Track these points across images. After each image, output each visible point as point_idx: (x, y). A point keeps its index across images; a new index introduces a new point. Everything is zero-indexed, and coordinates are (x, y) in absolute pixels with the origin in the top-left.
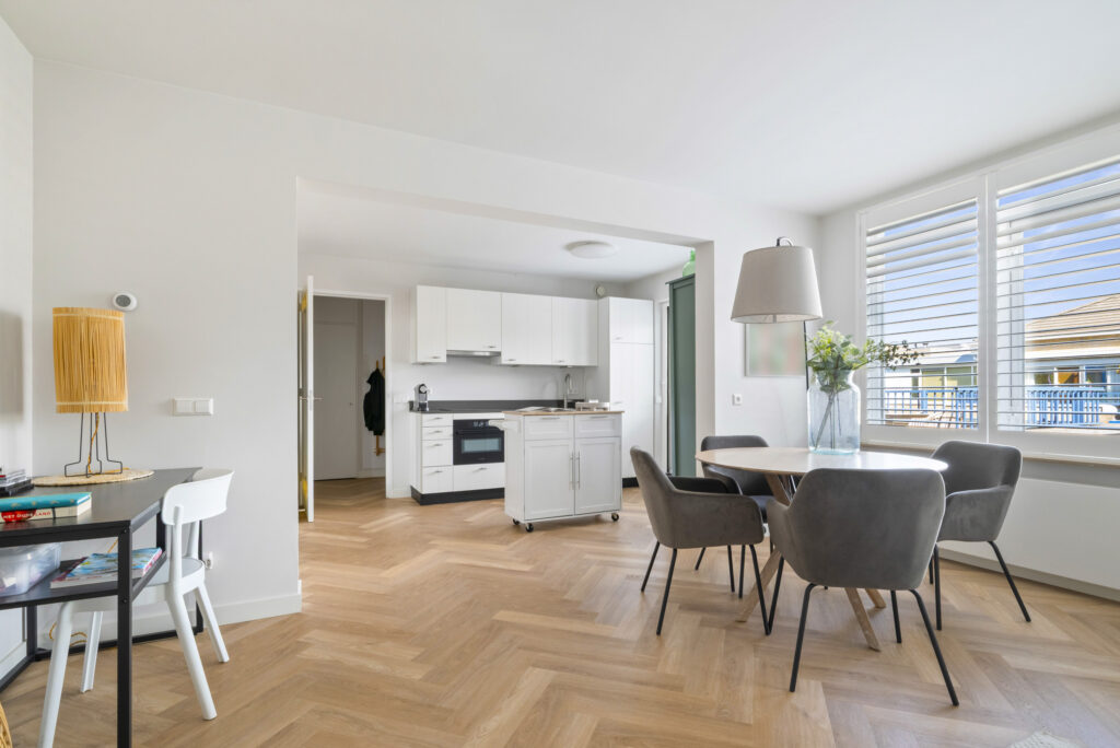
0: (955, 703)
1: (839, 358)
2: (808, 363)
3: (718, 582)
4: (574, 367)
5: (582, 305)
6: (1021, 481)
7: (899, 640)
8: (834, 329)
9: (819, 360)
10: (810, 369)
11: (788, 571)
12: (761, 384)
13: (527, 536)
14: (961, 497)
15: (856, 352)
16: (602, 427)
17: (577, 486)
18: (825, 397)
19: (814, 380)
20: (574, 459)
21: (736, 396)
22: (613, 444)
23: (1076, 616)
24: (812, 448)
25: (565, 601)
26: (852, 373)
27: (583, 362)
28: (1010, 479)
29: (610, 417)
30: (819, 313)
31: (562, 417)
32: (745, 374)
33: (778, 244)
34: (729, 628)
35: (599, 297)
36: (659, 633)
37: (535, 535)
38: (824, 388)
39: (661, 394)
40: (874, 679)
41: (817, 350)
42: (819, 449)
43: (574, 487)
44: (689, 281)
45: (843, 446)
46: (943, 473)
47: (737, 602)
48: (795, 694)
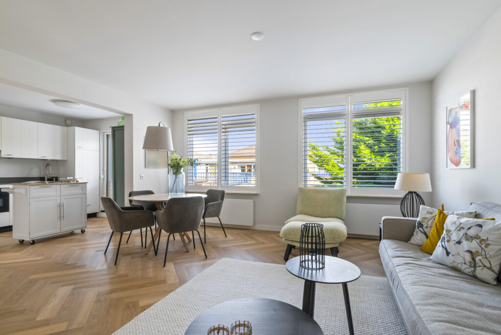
0: (206, 257)
1: (179, 164)
2: (169, 165)
3: (137, 245)
4: (52, 160)
5: (58, 129)
6: (225, 200)
7: (195, 248)
8: (177, 154)
9: (172, 164)
10: (169, 167)
11: (163, 231)
12: (151, 171)
13: (32, 247)
14: (211, 205)
15: (184, 162)
16: (76, 190)
17: (62, 218)
18: (174, 176)
19: (170, 171)
20: (60, 206)
21: (142, 175)
22: (82, 197)
23: (237, 234)
24: (170, 193)
25: (68, 264)
26: (183, 168)
27: (58, 158)
28: (222, 199)
29: (80, 185)
30: (173, 150)
31: (53, 186)
32: (145, 167)
33: (159, 126)
34: (142, 257)
35: (67, 125)
36: (115, 264)
37: (36, 246)
38: (174, 173)
39: (103, 174)
40: (187, 258)
41: (172, 160)
42: (172, 193)
43: (60, 220)
44: (122, 128)
45: (180, 192)
46: (205, 198)
47: (144, 250)
48: (165, 267)
